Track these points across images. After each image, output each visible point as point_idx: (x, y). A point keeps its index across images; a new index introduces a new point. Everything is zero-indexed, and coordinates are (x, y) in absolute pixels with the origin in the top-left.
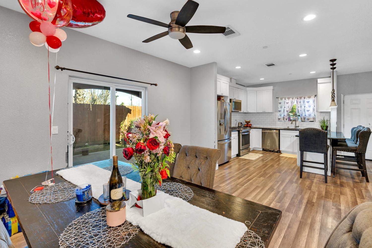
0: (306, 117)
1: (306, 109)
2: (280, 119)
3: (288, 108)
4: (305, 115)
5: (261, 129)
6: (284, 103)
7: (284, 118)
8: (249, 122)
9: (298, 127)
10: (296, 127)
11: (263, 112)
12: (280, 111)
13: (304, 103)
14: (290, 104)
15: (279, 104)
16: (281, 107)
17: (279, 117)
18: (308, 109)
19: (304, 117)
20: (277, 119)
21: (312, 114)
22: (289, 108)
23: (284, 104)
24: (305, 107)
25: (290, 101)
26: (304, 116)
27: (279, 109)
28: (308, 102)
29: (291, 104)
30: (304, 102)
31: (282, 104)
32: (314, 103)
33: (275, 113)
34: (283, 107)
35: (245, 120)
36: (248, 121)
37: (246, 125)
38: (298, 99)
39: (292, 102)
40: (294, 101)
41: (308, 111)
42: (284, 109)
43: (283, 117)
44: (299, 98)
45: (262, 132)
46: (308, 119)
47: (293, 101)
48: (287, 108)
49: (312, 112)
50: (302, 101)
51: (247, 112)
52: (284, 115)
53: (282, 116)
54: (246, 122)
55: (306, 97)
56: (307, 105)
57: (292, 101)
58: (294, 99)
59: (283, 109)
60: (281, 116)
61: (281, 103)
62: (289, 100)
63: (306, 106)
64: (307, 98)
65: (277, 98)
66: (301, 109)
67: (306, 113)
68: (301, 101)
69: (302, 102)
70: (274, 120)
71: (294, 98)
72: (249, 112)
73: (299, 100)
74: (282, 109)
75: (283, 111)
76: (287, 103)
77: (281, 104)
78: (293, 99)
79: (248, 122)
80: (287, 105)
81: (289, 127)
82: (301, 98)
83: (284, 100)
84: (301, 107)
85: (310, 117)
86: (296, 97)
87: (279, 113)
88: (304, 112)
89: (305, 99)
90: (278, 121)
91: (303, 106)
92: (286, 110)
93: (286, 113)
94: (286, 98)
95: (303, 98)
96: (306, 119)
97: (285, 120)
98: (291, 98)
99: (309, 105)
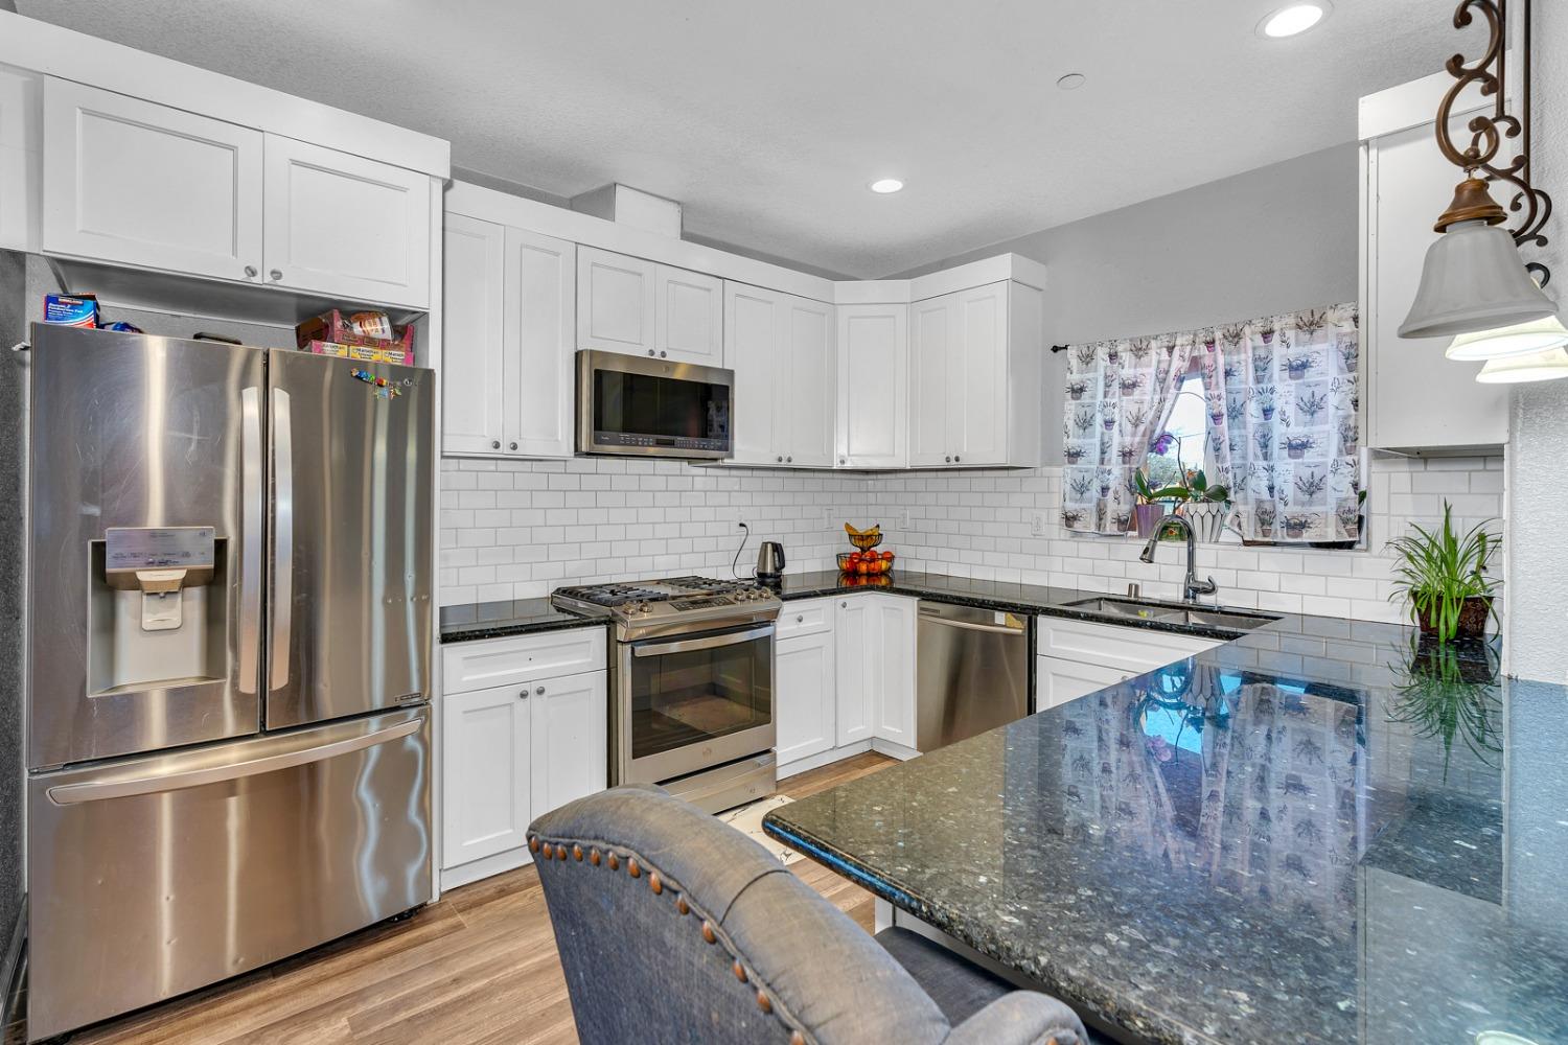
0: (1280, 507)
1: (1281, 433)
2: (1075, 518)
3: (1136, 426)
4: (1271, 489)
6: (1108, 385)
7: (1100, 515)
8: (876, 537)
9: (1210, 589)
10: (1196, 590)
11: (948, 460)
12: (1074, 456)
13: (1258, 380)
14: (1147, 398)
15: (1069, 395)
16: (1085, 424)
17: (1072, 507)
18: (1296, 431)
19: (1259, 502)
20: (1057, 516)
21: (1331, 480)
22: (1142, 428)
23: (1105, 395)
24: (1267, 412)
25: (1149, 370)
26: (1265, 495)
27: (1073, 442)
28: (1298, 369)
29: (1157, 398)
30: (1261, 366)
31: (1093, 397)
32: (1350, 376)
33: (1047, 470)
34: (1098, 419)
35: (847, 525)
37: (852, 558)
38: (1210, 344)
41: (1297, 448)
42: (1103, 434)
43: (1095, 501)
44: (1218, 335)
46: (1297, 526)
47: (1170, 362)
48: (1128, 428)
49: (1333, 454)
50: (1244, 360)
52: (1105, 490)
53: (1093, 491)
55: (1276, 327)
56: (1285, 391)
57: (1164, 366)
58: (1176, 351)
59: (1095, 440)
60: (1087, 495)
61: (1082, 390)
62: (1145, 359)
63: (1278, 404)
64: (1291, 334)
65: (1055, 348)
66: (1239, 433)
67: (1281, 467)
68: (1237, 358)
69: (1246, 375)
70: (1038, 527)
71: (1180, 341)
73: (1221, 360)
74: (1091, 434)
75: (1094, 454)
76: (1129, 387)
77: (1086, 397)
78: (1171, 349)
79: (867, 537)
80: (1127, 405)
81: (1137, 586)
82: (1235, 337)
83: (1103, 364)
84: (1235, 413)
85: (1311, 503)
86: (1195, 335)
87: (1069, 468)
88: (1265, 464)
89: (1276, 338)
90: (1065, 533)
91: (1253, 409)
92: (1116, 442)
93: (1117, 473)
94: (1120, 348)
95: (1253, 333)
96: (1278, 523)
97: (1111, 528)
98: (1159, 343)
99: (1310, 391)
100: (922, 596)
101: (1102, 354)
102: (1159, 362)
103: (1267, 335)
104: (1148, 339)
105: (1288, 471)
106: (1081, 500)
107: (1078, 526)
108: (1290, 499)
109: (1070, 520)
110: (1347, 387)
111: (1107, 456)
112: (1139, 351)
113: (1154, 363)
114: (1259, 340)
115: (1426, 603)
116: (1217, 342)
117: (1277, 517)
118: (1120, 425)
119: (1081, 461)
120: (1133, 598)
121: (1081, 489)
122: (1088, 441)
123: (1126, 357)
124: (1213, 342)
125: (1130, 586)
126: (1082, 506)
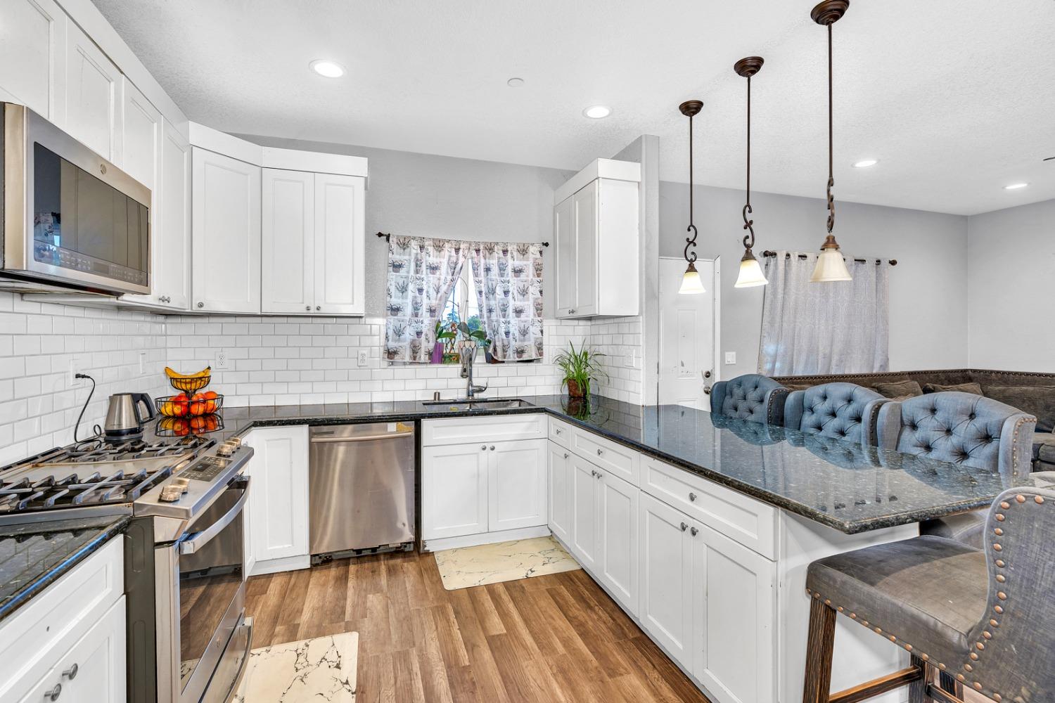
0: (513, 343)
1: (512, 304)
2: (395, 353)
3: (438, 292)
4: (507, 333)
6: (418, 265)
7: (415, 350)
8: (204, 379)
9: (481, 390)
10: (475, 390)
11: (308, 309)
12: (395, 310)
13: (502, 275)
14: (443, 278)
15: (391, 269)
16: (403, 289)
17: (392, 345)
18: (519, 304)
19: (503, 340)
20: (379, 352)
21: (532, 329)
22: (439, 295)
23: (417, 272)
24: (506, 293)
25: (445, 261)
26: (504, 336)
27: (395, 301)
28: (518, 272)
29: (450, 277)
30: (502, 269)
31: (408, 272)
32: (538, 279)
33: (370, 320)
34: (411, 287)
35: (168, 370)
36: (189, 369)
37: (176, 401)
38: (478, 251)
39: (456, 264)
40: (461, 260)
41: (519, 312)
42: (415, 297)
43: (408, 341)
44: (481, 248)
45: (311, 444)
46: (520, 352)
47: (458, 259)
48: (433, 293)
49: (532, 316)
50: (493, 262)
51: (195, 309)
52: (419, 334)
53: (409, 334)
54: (175, 381)
55: (509, 249)
56: (514, 284)
57: (454, 259)
58: (461, 251)
59: (409, 301)
60: (402, 337)
61: (400, 266)
62: (442, 253)
63: (511, 289)
64: (515, 254)
65: (380, 235)
66: (492, 303)
67: (513, 321)
68: (491, 262)
69: (495, 271)
70: (363, 360)
71: (462, 246)
72: (204, 309)
73: (483, 261)
74: (406, 298)
75: (408, 310)
76: (434, 269)
77: (403, 272)
78: (457, 250)
79: (193, 380)
80: (429, 281)
81: (439, 393)
82: (490, 250)
83: (414, 251)
84: (492, 291)
85: (524, 340)
86: (470, 245)
87: (392, 319)
88: (503, 320)
89: (509, 254)
90: (385, 363)
91: (499, 291)
92: (425, 303)
93: (427, 323)
94: (427, 243)
95: (498, 250)
96: (512, 350)
97: (423, 357)
98: (450, 245)
99: (523, 284)
100: (313, 423)
101: (414, 245)
102: (450, 256)
103: (505, 252)
104: (444, 241)
105: (515, 324)
106: (399, 340)
107: (397, 358)
108: (517, 338)
109: (391, 354)
110: (536, 284)
111: (420, 312)
112: (439, 247)
113: (447, 257)
114: (501, 252)
115: (571, 382)
116: (481, 251)
117: (511, 348)
118: (427, 292)
119: (400, 314)
120: (437, 401)
121: (399, 333)
122: (405, 301)
123: (431, 249)
124: (479, 250)
125: (435, 393)
126: (400, 344)
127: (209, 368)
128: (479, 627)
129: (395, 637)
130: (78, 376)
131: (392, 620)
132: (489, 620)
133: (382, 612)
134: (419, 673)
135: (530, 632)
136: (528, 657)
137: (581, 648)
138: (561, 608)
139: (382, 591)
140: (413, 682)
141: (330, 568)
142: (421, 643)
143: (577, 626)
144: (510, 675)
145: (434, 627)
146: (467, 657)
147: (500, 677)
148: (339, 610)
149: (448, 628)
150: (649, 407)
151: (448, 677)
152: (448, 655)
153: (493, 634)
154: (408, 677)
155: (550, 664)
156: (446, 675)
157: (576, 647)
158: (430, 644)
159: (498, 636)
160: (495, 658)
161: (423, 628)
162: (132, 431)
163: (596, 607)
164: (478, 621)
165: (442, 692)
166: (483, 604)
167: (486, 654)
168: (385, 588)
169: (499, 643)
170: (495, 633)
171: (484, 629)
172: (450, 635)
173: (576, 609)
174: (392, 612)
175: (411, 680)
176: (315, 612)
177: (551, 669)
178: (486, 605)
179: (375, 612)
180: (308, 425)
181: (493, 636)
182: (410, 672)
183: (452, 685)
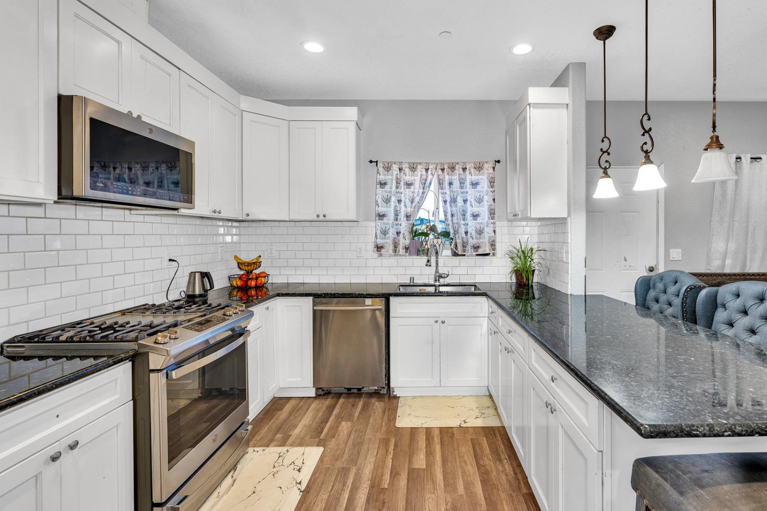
0: (470, 240)
1: (470, 210)
2: (382, 247)
3: (412, 202)
4: (466, 233)
5: (311, 298)
6: (398, 183)
7: (396, 245)
8: (257, 264)
9: (445, 276)
10: (440, 277)
11: (318, 216)
12: (381, 216)
13: (462, 188)
14: (416, 191)
15: (378, 186)
16: (387, 201)
17: (380, 241)
18: (476, 210)
19: (463, 238)
20: (371, 246)
21: (486, 229)
22: (414, 204)
23: (397, 188)
24: (465, 201)
25: (418, 179)
26: (464, 235)
27: (382, 209)
28: (475, 185)
29: (421, 191)
30: (462, 183)
31: (391, 188)
32: (492, 190)
33: (365, 223)
34: (393, 199)
35: (236, 257)
36: (247, 257)
37: (240, 278)
38: (443, 170)
39: (426, 180)
40: (430, 177)
41: (475, 216)
42: (396, 206)
43: (391, 239)
44: (446, 167)
45: (314, 311)
46: (476, 248)
47: (427, 177)
48: (408, 204)
49: (486, 219)
50: (455, 178)
51: (245, 218)
52: (398, 233)
53: (392, 233)
54: (240, 265)
55: (468, 167)
56: (471, 194)
57: (424, 177)
58: (430, 171)
59: (392, 209)
60: (387, 236)
61: (385, 184)
62: (416, 172)
63: (469, 198)
64: (472, 170)
65: (371, 162)
66: (454, 209)
67: (470, 224)
68: (453, 177)
69: (456, 184)
70: (360, 252)
71: (430, 167)
72: (249, 218)
73: (447, 177)
74: (390, 207)
75: (392, 216)
76: (409, 185)
77: (387, 188)
78: (427, 170)
79: (249, 264)
80: (406, 194)
81: (413, 278)
82: (452, 168)
83: (395, 173)
84: (454, 201)
85: (480, 238)
86: (437, 165)
87: (379, 223)
88: (463, 222)
89: (467, 171)
90: (376, 255)
91: (460, 200)
92: (403, 211)
93: (404, 226)
94: (404, 166)
95: (459, 168)
96: (469, 246)
97: (402, 251)
98: (422, 166)
99: (479, 194)
100: (316, 296)
101: (395, 167)
102: (422, 175)
103: (464, 169)
104: (417, 164)
105: (472, 225)
106: (385, 238)
107: (383, 251)
108: (474, 237)
109: (379, 248)
110: (491, 194)
111: (399, 217)
112: (413, 168)
113: (419, 176)
114: (461, 171)
115: (518, 273)
116: (445, 170)
117: (469, 244)
118: (405, 202)
119: (385, 219)
120: (412, 284)
121: (385, 233)
122: (388, 209)
123: (407, 170)
124: (444, 169)
125: (411, 278)
126: (386, 241)
127: (260, 256)
128: (407, 460)
129: (346, 456)
130: (170, 260)
131: (350, 442)
132: (417, 455)
133: (346, 435)
134: (350, 486)
135: (443, 471)
136: (432, 491)
137: (478, 492)
138: (476, 456)
139: (353, 421)
140: (343, 492)
141: (327, 398)
142: (361, 464)
143: (483, 473)
144: (413, 502)
145: (375, 454)
146: (388, 481)
147: (404, 502)
148: (320, 430)
149: (384, 456)
150: (576, 296)
151: (368, 493)
152: (375, 478)
153: (414, 467)
154: (341, 487)
155: (448, 500)
156: (367, 492)
157: (473, 490)
158: (367, 466)
159: (418, 469)
160: (408, 487)
161: (367, 453)
162: (200, 296)
163: (505, 461)
164: (408, 455)
165: (359, 505)
166: (418, 442)
167: (403, 482)
168: (355, 419)
169: (416, 476)
170: (416, 466)
171: (410, 462)
172: (384, 462)
173: (489, 459)
174: (352, 437)
175: (342, 490)
176: (304, 429)
177: (446, 504)
178: (420, 443)
179: (342, 435)
180: (312, 297)
181: (414, 469)
182: (344, 484)
183: (368, 501)
